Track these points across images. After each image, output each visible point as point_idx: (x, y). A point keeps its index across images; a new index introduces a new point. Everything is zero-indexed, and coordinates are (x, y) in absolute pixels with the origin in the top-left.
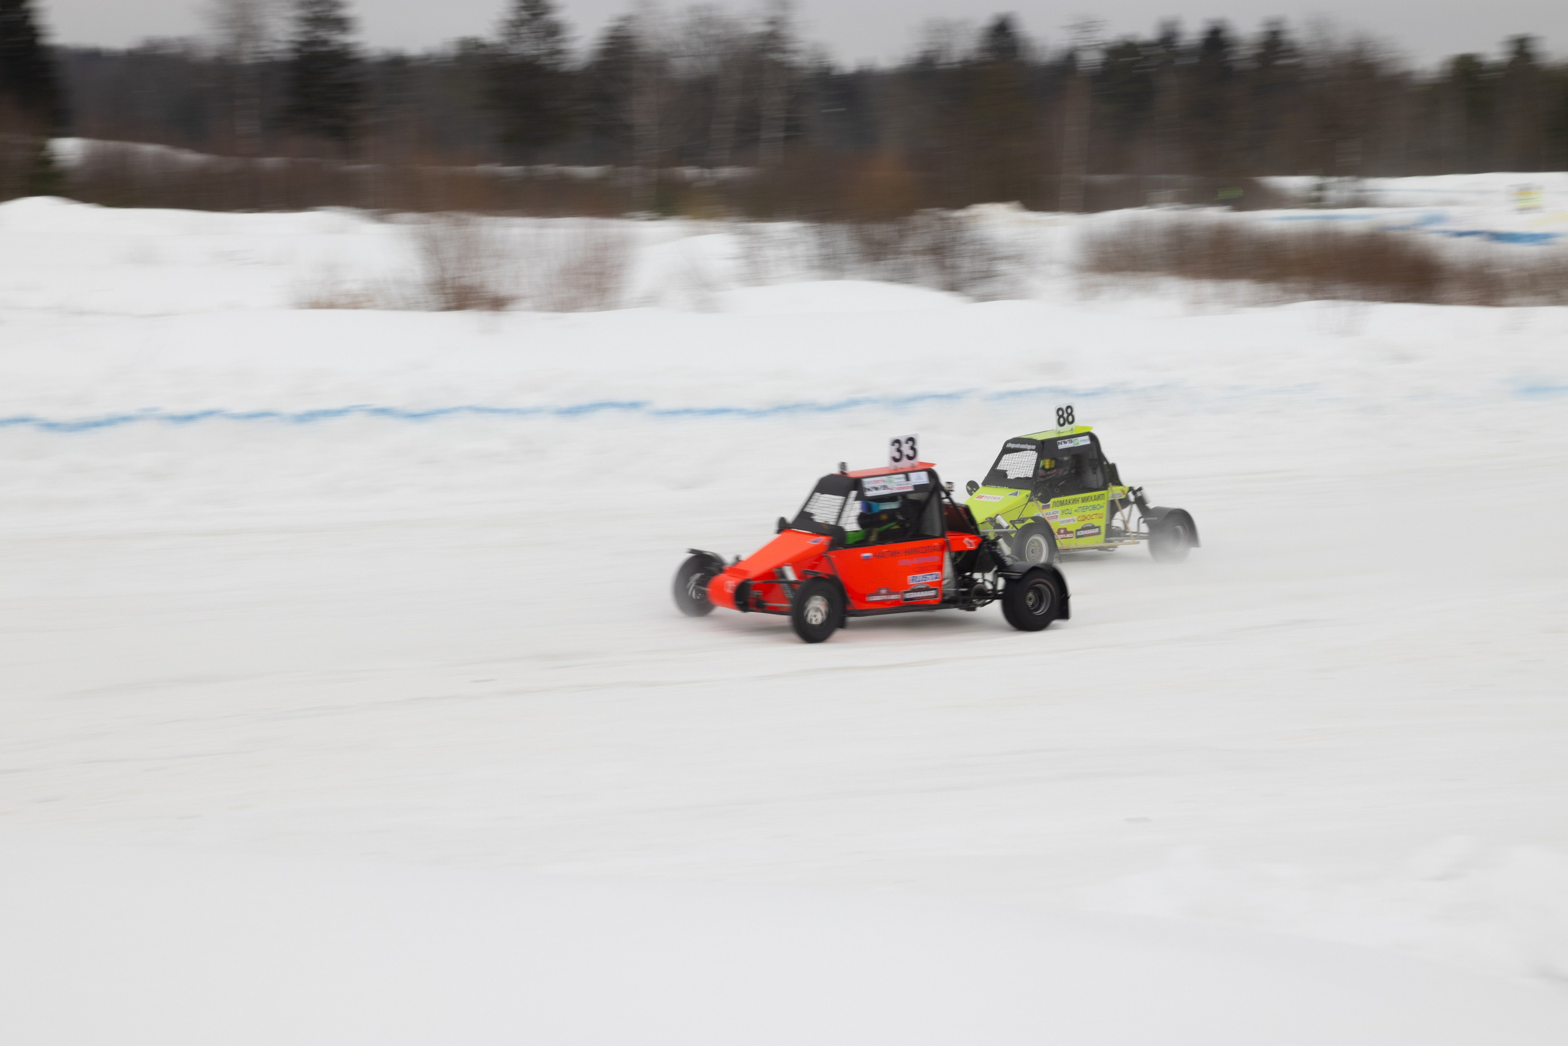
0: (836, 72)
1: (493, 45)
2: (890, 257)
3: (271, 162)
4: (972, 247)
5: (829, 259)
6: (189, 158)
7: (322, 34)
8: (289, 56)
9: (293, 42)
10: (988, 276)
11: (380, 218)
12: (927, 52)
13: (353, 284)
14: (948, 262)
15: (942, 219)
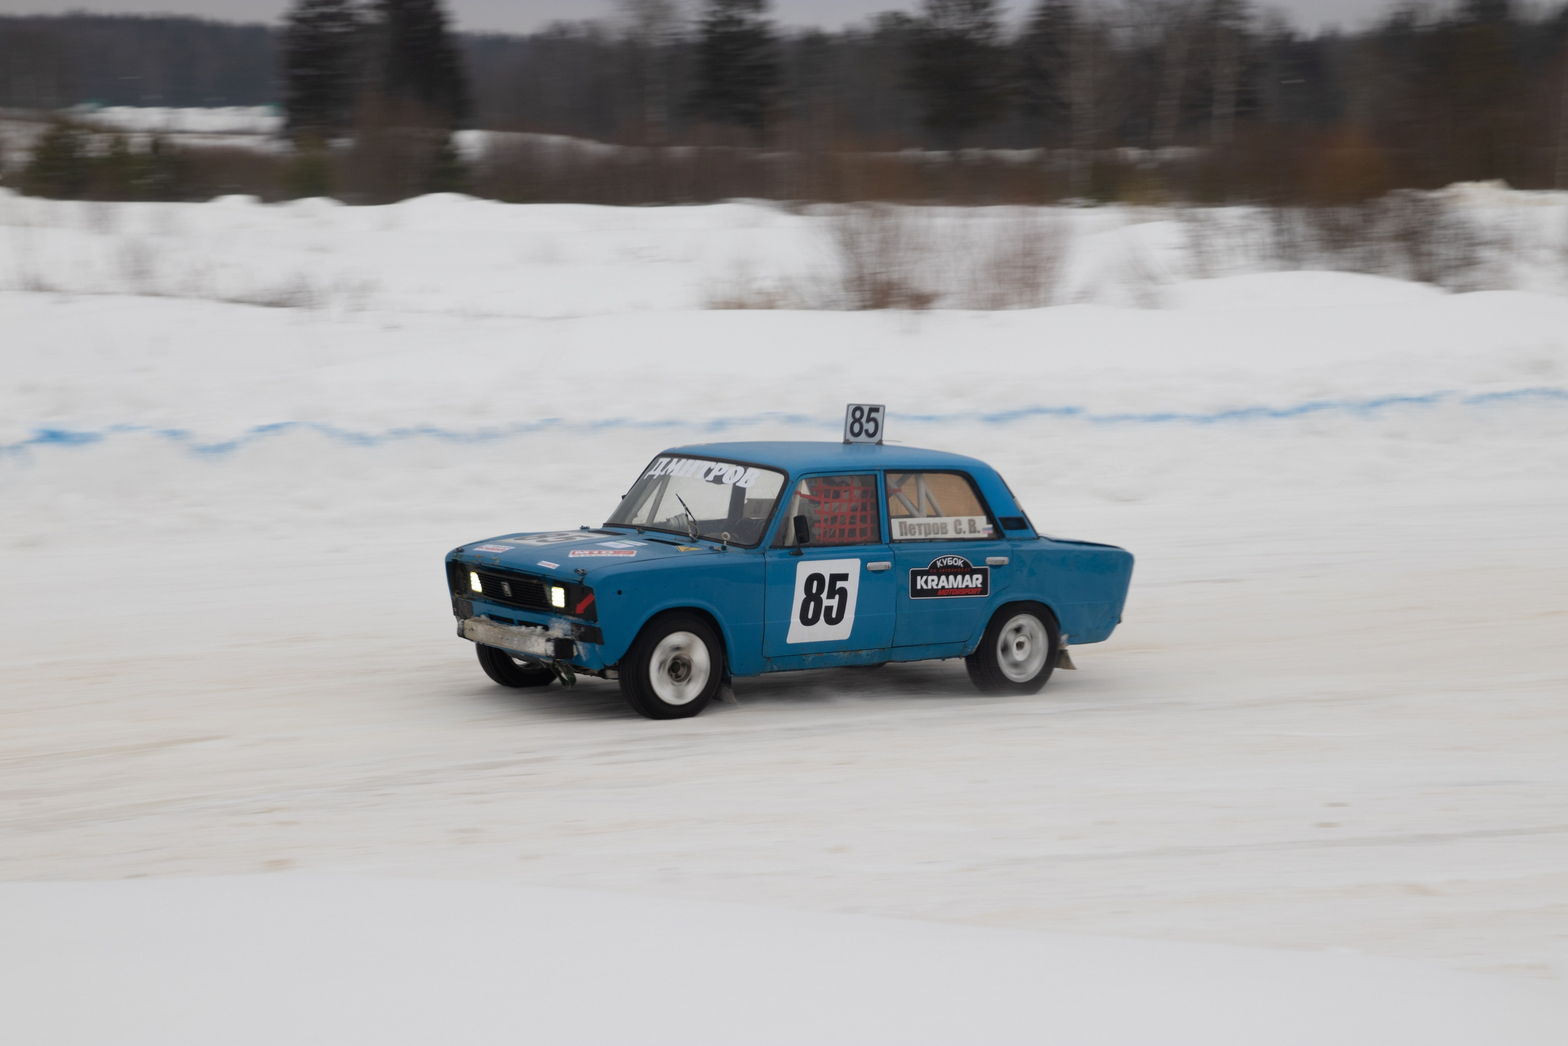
0: (1298, 39)
1: (919, 20)
2: (1357, 243)
3: (680, 151)
4: (1452, 232)
5: (1284, 247)
6: (594, 148)
7: (736, 12)
8: (699, 38)
9: (703, 22)
10: (1468, 263)
11: (798, 212)
12: (1398, 14)
13: (766, 280)
14: (1425, 248)
15: (1415, 201)
